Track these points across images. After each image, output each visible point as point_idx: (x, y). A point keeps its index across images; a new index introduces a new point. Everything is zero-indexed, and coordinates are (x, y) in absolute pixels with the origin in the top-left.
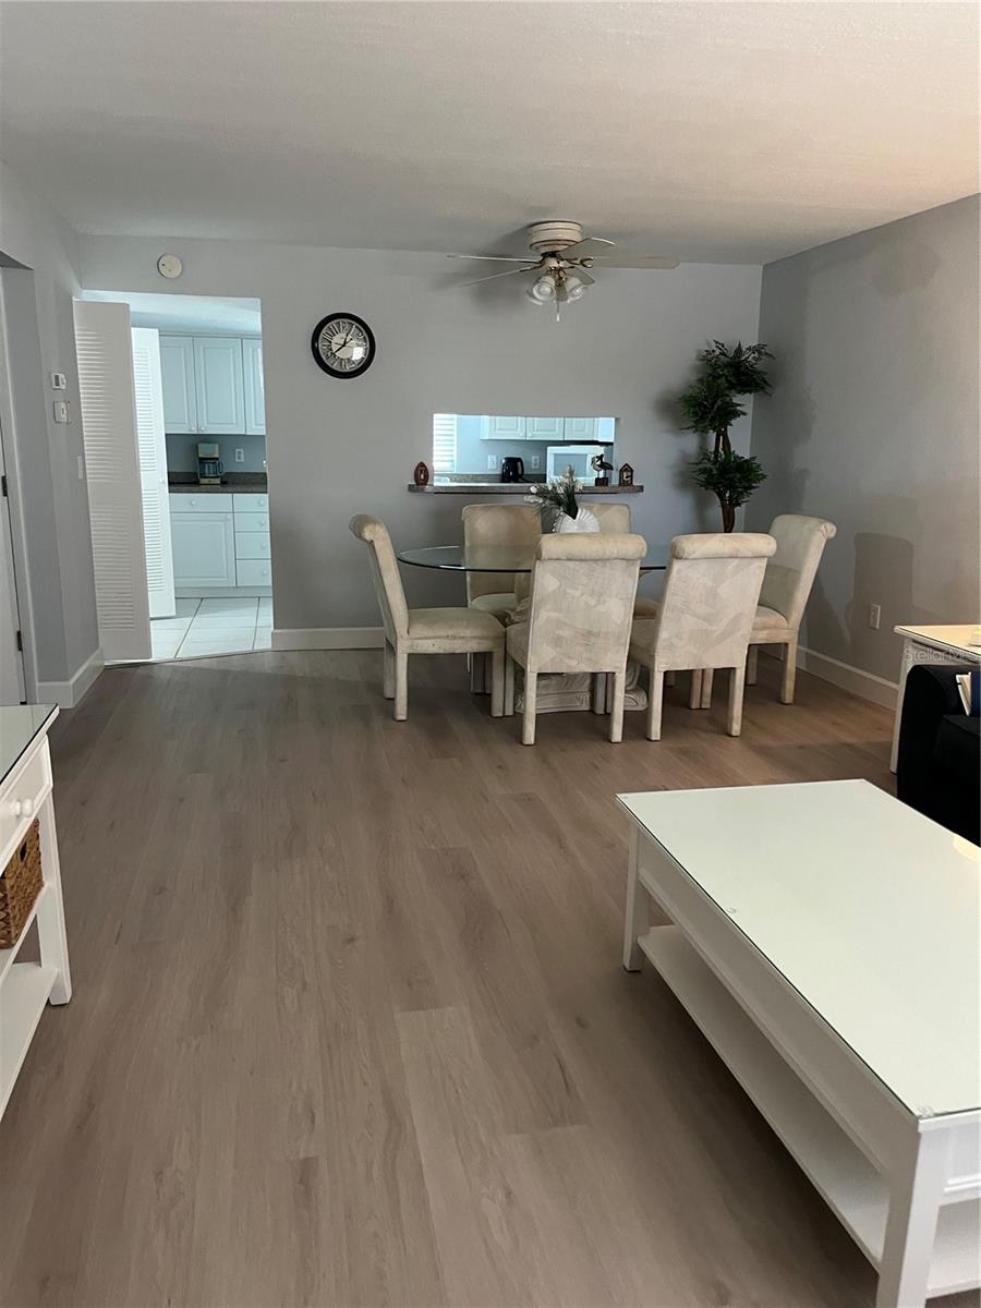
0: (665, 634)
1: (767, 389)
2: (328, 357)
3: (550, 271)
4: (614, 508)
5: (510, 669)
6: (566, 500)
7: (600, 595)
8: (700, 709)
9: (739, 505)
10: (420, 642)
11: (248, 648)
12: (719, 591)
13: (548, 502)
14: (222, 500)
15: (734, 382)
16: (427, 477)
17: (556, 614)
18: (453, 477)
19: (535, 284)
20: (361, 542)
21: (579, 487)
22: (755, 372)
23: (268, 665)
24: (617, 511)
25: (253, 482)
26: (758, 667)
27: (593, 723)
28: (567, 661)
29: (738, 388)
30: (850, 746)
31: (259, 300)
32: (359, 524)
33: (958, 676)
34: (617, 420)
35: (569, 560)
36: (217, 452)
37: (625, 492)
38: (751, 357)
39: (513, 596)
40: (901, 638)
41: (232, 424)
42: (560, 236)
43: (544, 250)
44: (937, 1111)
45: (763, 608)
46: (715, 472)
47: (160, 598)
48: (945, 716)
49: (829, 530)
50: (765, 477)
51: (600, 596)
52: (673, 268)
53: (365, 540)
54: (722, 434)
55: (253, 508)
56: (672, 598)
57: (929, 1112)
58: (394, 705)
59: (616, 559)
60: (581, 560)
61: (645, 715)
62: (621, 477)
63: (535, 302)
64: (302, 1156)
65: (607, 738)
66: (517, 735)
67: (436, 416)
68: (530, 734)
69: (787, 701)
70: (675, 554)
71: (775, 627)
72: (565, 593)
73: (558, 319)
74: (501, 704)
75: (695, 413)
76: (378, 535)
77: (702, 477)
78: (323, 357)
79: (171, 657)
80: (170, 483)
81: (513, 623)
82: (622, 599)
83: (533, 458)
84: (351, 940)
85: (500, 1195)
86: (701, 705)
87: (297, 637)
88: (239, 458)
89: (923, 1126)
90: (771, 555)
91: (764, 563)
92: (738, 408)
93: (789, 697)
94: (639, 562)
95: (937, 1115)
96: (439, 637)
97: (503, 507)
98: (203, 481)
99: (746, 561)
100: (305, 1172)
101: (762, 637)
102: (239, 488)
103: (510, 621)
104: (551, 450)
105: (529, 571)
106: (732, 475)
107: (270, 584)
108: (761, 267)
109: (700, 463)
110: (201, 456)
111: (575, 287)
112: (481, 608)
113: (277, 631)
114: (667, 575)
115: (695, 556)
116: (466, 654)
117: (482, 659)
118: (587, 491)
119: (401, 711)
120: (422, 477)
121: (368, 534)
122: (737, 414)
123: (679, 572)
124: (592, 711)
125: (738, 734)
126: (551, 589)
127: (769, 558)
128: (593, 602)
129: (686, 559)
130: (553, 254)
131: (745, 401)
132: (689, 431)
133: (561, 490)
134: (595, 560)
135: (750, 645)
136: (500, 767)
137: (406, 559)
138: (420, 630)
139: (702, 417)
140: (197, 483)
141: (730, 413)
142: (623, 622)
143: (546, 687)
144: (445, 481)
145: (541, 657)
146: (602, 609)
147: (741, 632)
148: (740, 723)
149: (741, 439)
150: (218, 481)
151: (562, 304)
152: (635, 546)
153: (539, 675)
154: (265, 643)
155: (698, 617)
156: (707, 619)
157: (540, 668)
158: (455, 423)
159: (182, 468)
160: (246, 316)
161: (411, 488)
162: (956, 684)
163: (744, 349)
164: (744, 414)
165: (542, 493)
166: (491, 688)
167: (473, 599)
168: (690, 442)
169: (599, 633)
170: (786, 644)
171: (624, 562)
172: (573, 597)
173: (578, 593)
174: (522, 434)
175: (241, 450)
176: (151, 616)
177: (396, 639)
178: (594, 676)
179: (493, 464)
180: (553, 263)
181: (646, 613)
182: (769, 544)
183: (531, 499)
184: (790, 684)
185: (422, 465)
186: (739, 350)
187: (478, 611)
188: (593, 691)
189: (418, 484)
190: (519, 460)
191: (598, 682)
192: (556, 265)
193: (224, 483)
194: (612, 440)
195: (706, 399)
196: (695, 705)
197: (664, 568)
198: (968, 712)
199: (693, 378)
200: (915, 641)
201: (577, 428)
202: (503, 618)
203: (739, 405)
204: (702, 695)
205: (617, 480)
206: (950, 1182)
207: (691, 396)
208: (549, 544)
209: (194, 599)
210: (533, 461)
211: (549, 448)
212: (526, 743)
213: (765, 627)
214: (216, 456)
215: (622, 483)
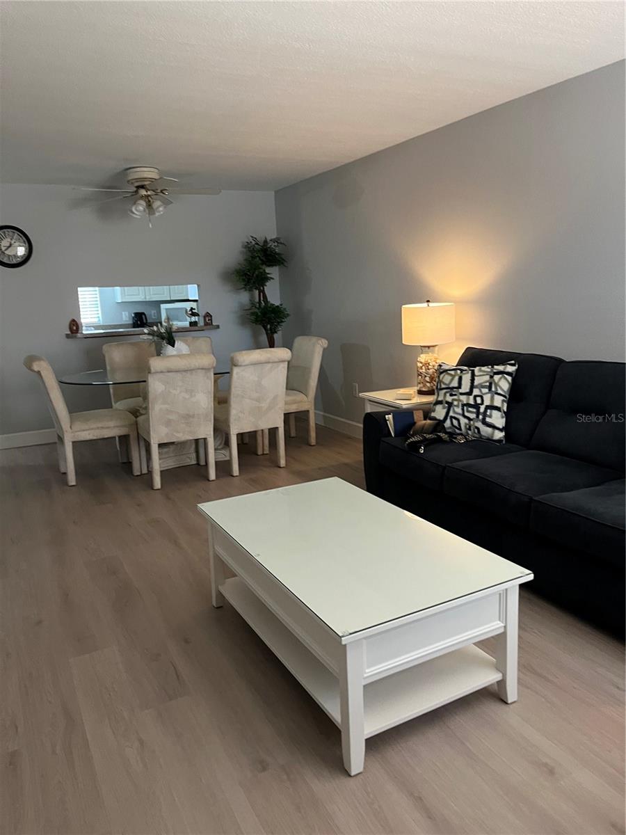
0: (234, 412)
1: (285, 264)
3: (142, 197)
4: (201, 339)
5: (142, 444)
6: (167, 336)
8: (263, 454)
9: (276, 332)
10: (80, 433)
12: (263, 383)
13: (156, 338)
15: (264, 259)
16: (78, 328)
17: (166, 406)
18: (97, 327)
19: (133, 205)
21: (174, 328)
22: (276, 253)
24: (203, 341)
26: (296, 426)
27: (199, 470)
28: (177, 435)
29: (267, 263)
30: (346, 464)
32: (29, 361)
33: (387, 416)
34: (198, 286)
35: (168, 372)
37: (208, 329)
38: (273, 245)
39: (139, 399)
40: (363, 399)
42: (146, 176)
43: (137, 184)
44: (351, 632)
45: (290, 391)
46: (259, 314)
48: (383, 439)
49: (324, 343)
50: (288, 315)
51: (191, 392)
52: (218, 194)
53: (33, 371)
54: (262, 292)
56: (235, 391)
57: (346, 633)
58: (67, 478)
59: (199, 369)
60: (177, 372)
61: (229, 462)
62: (205, 320)
63: (134, 216)
65: (207, 478)
67: (79, 289)
68: (157, 483)
69: (313, 444)
70: (234, 364)
71: (301, 402)
72: (169, 392)
73: (151, 226)
74: (138, 467)
75: (244, 280)
76: (43, 367)
77: (253, 317)
81: (142, 414)
82: (205, 393)
83: (153, 312)
84: (40, 622)
85: (137, 745)
86: (263, 451)
89: (344, 641)
90: (289, 359)
91: (285, 365)
92: (269, 276)
93: (313, 441)
94: (212, 370)
95: (351, 634)
96: (91, 429)
97: (131, 344)
99: (275, 364)
100: (12, 760)
101: (293, 408)
103: (138, 414)
104: (163, 306)
105: (145, 381)
106: (269, 315)
108: (273, 193)
109: (250, 309)
111: (160, 206)
112: (121, 408)
114: (231, 378)
115: (245, 363)
116: (115, 437)
117: (124, 439)
118: (182, 330)
119: (72, 480)
120: (75, 328)
121: (36, 367)
122: (268, 279)
123: (237, 373)
124: (198, 464)
125: (284, 465)
126: (160, 391)
127: (288, 362)
128: (188, 396)
129: (241, 366)
130: (143, 187)
131: (273, 272)
132: (242, 290)
133: (163, 331)
134: (185, 371)
135: (285, 413)
136: (138, 505)
137: (65, 381)
138: (79, 425)
139: (248, 282)
141: (263, 279)
142: (207, 408)
143: (166, 453)
144: (91, 330)
145: (158, 434)
146: (193, 400)
147: (278, 407)
148: (284, 458)
149: (274, 293)
151: (151, 217)
152: (208, 360)
153: (159, 445)
155: (252, 400)
156: (258, 400)
157: (159, 441)
158: (97, 292)
161: (67, 336)
162: (386, 420)
163: (268, 241)
164: (273, 279)
165: (151, 333)
167: (115, 403)
168: (244, 297)
169: (194, 415)
170: (308, 411)
171: (204, 371)
172: (175, 395)
173: (177, 392)
174: (143, 297)
177: (63, 432)
178: (197, 441)
179: (126, 317)
180: (143, 192)
181: (222, 401)
182: (288, 354)
183: (145, 337)
184: (313, 434)
185: (74, 320)
186: (266, 242)
187: (119, 410)
188: (197, 451)
189: (72, 333)
190: (143, 313)
191: (199, 444)
192: (146, 193)
194: (197, 299)
195: (249, 271)
196: (260, 452)
197: (228, 373)
198: (393, 435)
199: (241, 258)
200: (370, 401)
201: (176, 292)
202: (135, 413)
203: (268, 274)
204: (263, 445)
205: (203, 323)
206: (367, 671)
207: (240, 269)
208: (156, 363)
210: (153, 314)
212: (155, 488)
213: (294, 402)
215: (206, 324)
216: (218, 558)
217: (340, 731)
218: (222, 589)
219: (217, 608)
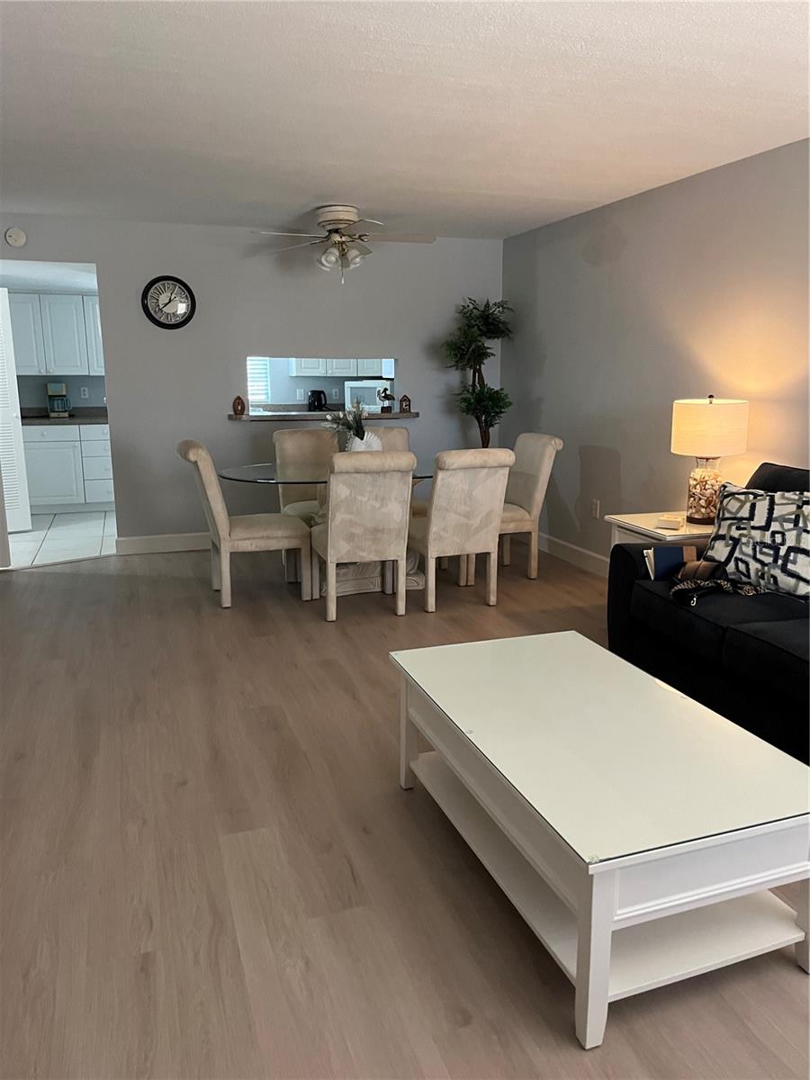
0: (434, 529)
1: (511, 335)
2: (155, 311)
3: (334, 244)
4: (396, 430)
5: (315, 561)
6: (355, 425)
7: (383, 499)
8: (467, 585)
9: (492, 426)
10: (240, 542)
11: (97, 554)
12: (474, 493)
13: (340, 427)
14: (71, 431)
15: (485, 330)
16: (243, 408)
17: (349, 516)
18: (266, 407)
19: (323, 254)
20: (188, 463)
21: (365, 414)
22: (499, 322)
23: (113, 567)
24: (397, 433)
25: (96, 415)
26: (511, 551)
27: (385, 600)
28: (361, 553)
29: (488, 335)
30: (580, 610)
31: (94, 265)
32: (185, 448)
33: (645, 551)
34: (396, 361)
35: (356, 473)
36: (64, 389)
37: (404, 418)
38: (497, 311)
39: (316, 503)
40: (610, 524)
41: (77, 366)
42: (341, 217)
43: (329, 228)
44: (602, 858)
45: (509, 505)
46: (472, 401)
47: (18, 515)
48: (637, 581)
49: (558, 444)
50: (510, 404)
52: (432, 242)
53: (189, 461)
54: (478, 371)
55: (97, 437)
56: (440, 499)
57: (596, 860)
58: (220, 597)
59: (394, 471)
60: (366, 473)
61: (424, 593)
62: (401, 406)
63: (324, 268)
64: (142, 952)
65: (394, 612)
66: (322, 613)
67: (248, 358)
68: (332, 613)
69: (533, 577)
70: (439, 467)
71: (521, 520)
72: (355, 498)
73: (343, 282)
74: (308, 590)
75: (456, 355)
76: (202, 457)
77: (464, 405)
78: (152, 312)
79: (28, 564)
80: (23, 417)
81: (318, 524)
82: (400, 502)
83: (334, 390)
84: (184, 783)
85: (301, 964)
86: (467, 582)
87: (138, 544)
88: (85, 395)
89: (592, 869)
90: (511, 464)
91: (506, 471)
92: (488, 351)
93: (534, 574)
94: (411, 473)
96: (254, 538)
97: (308, 432)
98: (53, 415)
99: (493, 470)
100: (145, 965)
101: (511, 528)
102: (84, 421)
103: (313, 522)
104: (348, 384)
105: (326, 482)
106: (485, 403)
107: (113, 499)
108: (502, 242)
109: (460, 394)
110: (50, 394)
111: (356, 257)
112: (291, 513)
113: (121, 539)
114: (434, 483)
115: (454, 467)
116: (281, 550)
117: (293, 553)
118: (372, 417)
119: (227, 600)
120: (240, 408)
121: (192, 456)
122: (486, 355)
123: (442, 480)
124: (383, 592)
125: (495, 603)
126: (343, 496)
127: (511, 468)
128: (378, 505)
129: (448, 470)
130: (336, 231)
131: (494, 345)
132: (452, 369)
133: (350, 418)
134: (377, 473)
135: (500, 535)
136: (308, 640)
137: (226, 475)
138: (239, 533)
139: (461, 358)
140: (47, 417)
141: (481, 355)
142: (401, 521)
143: (344, 575)
144: (259, 411)
145: (337, 551)
146: (384, 510)
147: (493, 525)
148: (495, 594)
149: (493, 375)
150: (66, 415)
151: (345, 270)
152: (407, 460)
153: (338, 565)
154: (111, 549)
155: (460, 514)
156: (467, 515)
157: (338, 560)
158: (268, 363)
159: (33, 404)
160: (85, 278)
161: (230, 417)
162: (644, 557)
163: (491, 304)
164: (493, 355)
165: (336, 420)
166: (301, 577)
167: (284, 506)
168: (454, 377)
169: (383, 529)
170: (530, 533)
171: (400, 474)
172: (361, 502)
173: (365, 499)
174: (322, 372)
175: (86, 389)
176: (9, 530)
177: (220, 540)
178: (383, 563)
179: (301, 396)
180: (337, 238)
181: (420, 513)
182: (510, 456)
183: (328, 425)
184: (534, 564)
185: (239, 398)
186: (487, 305)
187: (288, 516)
188: (383, 576)
189: (236, 413)
190: (322, 392)
191: (386, 568)
192: (340, 239)
193: (71, 416)
194: (393, 377)
195: (463, 343)
196: (463, 583)
197: (431, 477)
198: (652, 578)
199: (454, 327)
200: (619, 527)
201: (367, 366)
202: (309, 521)
203: (489, 348)
204: (468, 574)
205: (398, 409)
206: (619, 912)
207: (452, 341)
208: (341, 461)
209: (47, 514)
210: (334, 394)
211: (346, 383)
212: (330, 620)
213: (512, 520)
214: (64, 393)
215: (402, 411)
216: (411, 725)
217: (574, 988)
218: (413, 766)
219: (406, 790)
